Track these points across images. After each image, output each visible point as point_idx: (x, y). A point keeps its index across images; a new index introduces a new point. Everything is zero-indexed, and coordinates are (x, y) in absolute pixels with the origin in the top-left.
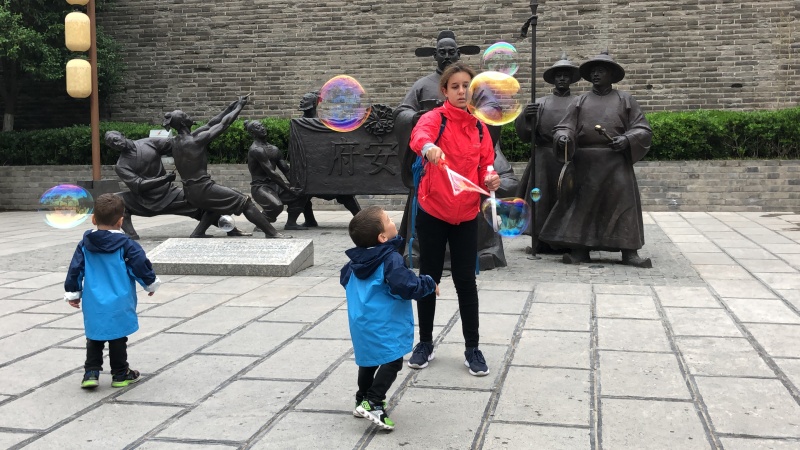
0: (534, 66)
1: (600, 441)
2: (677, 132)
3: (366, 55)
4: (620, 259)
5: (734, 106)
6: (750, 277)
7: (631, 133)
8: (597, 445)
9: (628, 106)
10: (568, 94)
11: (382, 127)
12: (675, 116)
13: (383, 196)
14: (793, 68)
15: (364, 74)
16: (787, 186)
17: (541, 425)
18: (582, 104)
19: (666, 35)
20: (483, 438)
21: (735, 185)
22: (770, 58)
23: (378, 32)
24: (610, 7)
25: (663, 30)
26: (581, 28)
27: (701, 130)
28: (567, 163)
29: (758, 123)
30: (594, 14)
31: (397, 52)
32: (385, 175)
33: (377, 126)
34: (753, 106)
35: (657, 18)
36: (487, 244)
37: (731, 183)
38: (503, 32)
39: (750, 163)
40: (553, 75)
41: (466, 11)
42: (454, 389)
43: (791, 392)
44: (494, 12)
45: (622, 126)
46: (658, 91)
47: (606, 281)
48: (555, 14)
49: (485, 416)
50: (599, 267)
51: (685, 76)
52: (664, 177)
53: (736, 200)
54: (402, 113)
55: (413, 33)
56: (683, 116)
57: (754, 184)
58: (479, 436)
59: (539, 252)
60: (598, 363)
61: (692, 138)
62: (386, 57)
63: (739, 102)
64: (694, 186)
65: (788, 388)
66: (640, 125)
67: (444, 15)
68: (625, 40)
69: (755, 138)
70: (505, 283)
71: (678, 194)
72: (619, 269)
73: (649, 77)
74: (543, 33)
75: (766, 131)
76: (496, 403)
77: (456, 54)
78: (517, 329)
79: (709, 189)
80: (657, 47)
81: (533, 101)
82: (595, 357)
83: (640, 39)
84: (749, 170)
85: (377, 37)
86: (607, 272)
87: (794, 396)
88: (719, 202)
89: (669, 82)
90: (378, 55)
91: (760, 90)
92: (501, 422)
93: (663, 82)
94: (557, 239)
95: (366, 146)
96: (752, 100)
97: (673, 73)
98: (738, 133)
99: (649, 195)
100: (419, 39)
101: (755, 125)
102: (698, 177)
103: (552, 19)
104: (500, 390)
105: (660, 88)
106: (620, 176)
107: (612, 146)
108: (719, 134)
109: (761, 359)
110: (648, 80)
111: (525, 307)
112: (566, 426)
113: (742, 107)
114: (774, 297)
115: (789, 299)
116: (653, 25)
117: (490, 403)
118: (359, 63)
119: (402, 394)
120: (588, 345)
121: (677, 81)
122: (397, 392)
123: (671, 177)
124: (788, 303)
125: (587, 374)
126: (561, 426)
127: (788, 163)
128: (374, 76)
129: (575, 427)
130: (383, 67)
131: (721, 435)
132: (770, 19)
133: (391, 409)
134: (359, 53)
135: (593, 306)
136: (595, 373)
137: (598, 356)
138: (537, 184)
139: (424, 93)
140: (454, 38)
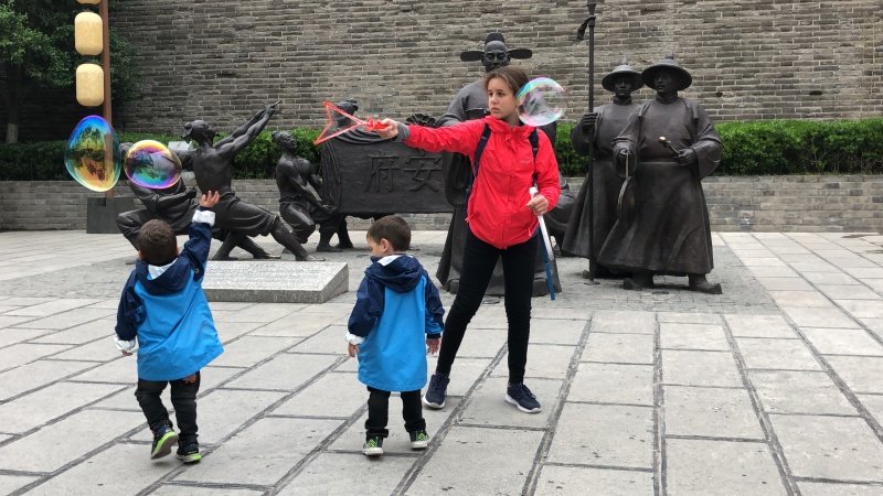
0: (591, 72)
1: (665, 485)
2: (750, 145)
3: (407, 59)
4: (687, 284)
5: (813, 116)
6: (830, 304)
7: (699, 146)
8: (661, 489)
9: (696, 116)
10: (630, 103)
12: (747, 126)
13: (426, 215)
14: (877, 73)
15: (404, 80)
16: (872, 205)
17: (600, 467)
18: (645, 113)
19: (738, 38)
20: (536, 482)
21: (814, 203)
22: (853, 63)
23: (420, 34)
24: (676, 6)
25: (734, 32)
26: (644, 30)
27: (776, 142)
28: (628, 178)
29: (839, 134)
30: (658, 14)
31: (441, 56)
32: (427, 192)
34: (833, 115)
35: (727, 19)
37: (809, 200)
38: (558, 34)
39: (831, 179)
40: (613, 81)
41: (517, 11)
42: (503, 427)
43: (876, 432)
44: (548, 12)
45: (689, 138)
46: (730, 99)
47: (672, 309)
48: (615, 14)
49: (538, 458)
50: (664, 293)
51: (759, 82)
52: (736, 193)
53: (815, 219)
55: (459, 35)
56: (756, 126)
57: (835, 202)
58: (531, 479)
59: (598, 277)
60: (663, 399)
61: (766, 151)
62: (428, 61)
63: (818, 111)
64: (769, 204)
65: (873, 428)
66: (709, 136)
67: (493, 16)
68: (693, 42)
69: (836, 151)
70: (560, 310)
71: (751, 213)
72: (686, 295)
73: (719, 84)
74: (603, 35)
75: (848, 143)
76: (550, 443)
77: (506, 58)
78: (573, 361)
79: (785, 207)
80: (728, 50)
81: (591, 110)
82: (659, 393)
83: (709, 42)
84: (830, 186)
85: (419, 40)
86: (672, 298)
87: (879, 437)
88: (796, 221)
89: (741, 89)
90: (420, 60)
91: (841, 98)
92: (556, 464)
93: (734, 89)
94: (617, 262)
96: (833, 110)
97: (745, 79)
98: (817, 145)
99: (719, 213)
100: (465, 42)
101: (836, 136)
102: (773, 194)
103: (612, 20)
104: (554, 429)
105: (731, 96)
106: (687, 193)
107: (678, 160)
108: (797, 147)
109: (842, 395)
110: (718, 87)
111: (582, 338)
112: (627, 469)
113: (822, 116)
114: (857, 326)
115: (873, 329)
116: (723, 26)
117: (542, 444)
118: (398, 68)
119: (446, 433)
120: (651, 380)
121: (750, 89)
122: (440, 431)
123: (743, 194)
124: (871, 333)
125: (650, 412)
126: (622, 469)
127: (871, 178)
128: (416, 83)
129: (637, 469)
130: (425, 72)
131: (798, 479)
132: (852, 19)
133: (435, 450)
134: (399, 57)
135: (657, 336)
136: (659, 410)
137: (663, 391)
138: (595, 202)
139: (471, 102)
140: (503, 40)
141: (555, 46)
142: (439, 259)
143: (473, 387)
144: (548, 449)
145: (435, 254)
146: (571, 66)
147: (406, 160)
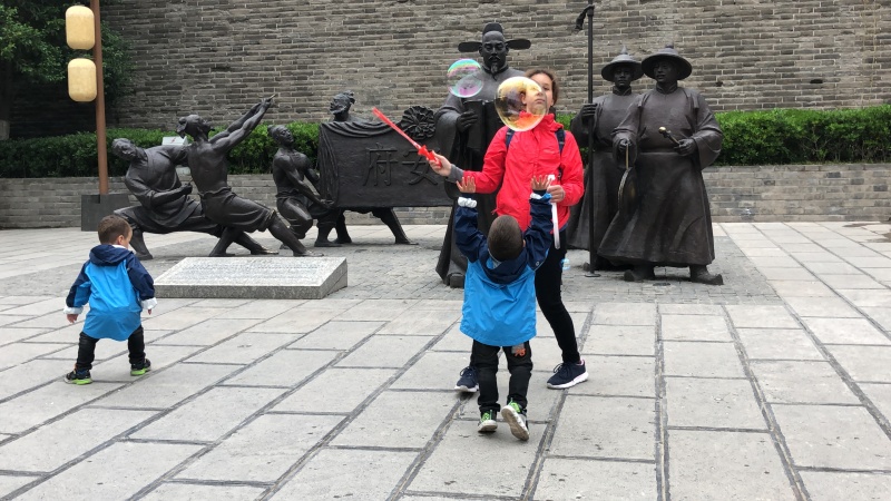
0: (590, 62)
1: (667, 477)
2: (751, 135)
3: (404, 51)
4: (689, 276)
5: (814, 105)
6: (832, 294)
7: (699, 136)
8: (663, 481)
9: (696, 106)
10: (629, 93)
11: (422, 132)
12: (747, 116)
13: (425, 209)
14: (879, 61)
15: (402, 72)
16: (873, 193)
17: (602, 459)
18: (644, 103)
19: (738, 26)
20: (538, 476)
21: (815, 192)
22: (854, 51)
23: (417, 25)
25: (734, 20)
26: (643, 19)
27: (777, 131)
28: (628, 169)
29: (840, 122)
30: (657, 3)
31: (438, 47)
32: (426, 185)
33: (416, 130)
34: (833, 103)
35: (727, 7)
37: (810, 190)
38: (557, 24)
39: (832, 168)
40: (612, 71)
41: (514, 1)
43: (877, 420)
44: (547, 2)
45: (690, 128)
46: (730, 88)
47: (673, 300)
48: (614, 3)
49: (540, 451)
50: (665, 285)
51: (759, 71)
52: (737, 184)
53: (816, 208)
54: (444, 116)
55: (456, 26)
56: (757, 116)
57: (836, 191)
58: (534, 473)
59: (598, 270)
60: (665, 391)
61: (766, 141)
62: (425, 53)
63: (819, 99)
64: (770, 194)
65: (874, 416)
66: (709, 126)
67: (490, 6)
68: (692, 31)
69: (837, 140)
71: (752, 203)
72: (687, 287)
73: (719, 73)
74: (602, 24)
75: (849, 131)
76: (552, 437)
77: (504, 49)
79: (786, 196)
80: (728, 39)
81: (590, 100)
82: (661, 384)
83: (709, 31)
84: (831, 175)
85: (416, 31)
86: (675, 289)
87: (881, 425)
88: (797, 211)
89: (742, 78)
90: (417, 51)
91: (843, 86)
92: (558, 457)
93: (734, 78)
94: (618, 254)
95: (403, 153)
96: (833, 98)
97: (746, 68)
98: (817, 134)
99: (720, 204)
100: (463, 32)
101: (837, 125)
102: (774, 184)
103: (610, 9)
104: (556, 421)
105: (731, 85)
106: (687, 183)
107: (678, 150)
108: (798, 136)
109: (844, 384)
110: (718, 76)
111: (583, 330)
112: (629, 461)
113: (823, 105)
114: (860, 316)
115: (875, 318)
116: (723, 15)
117: (544, 437)
118: (395, 60)
119: (448, 427)
120: (653, 371)
121: (750, 78)
122: (442, 426)
123: (744, 184)
124: (873, 322)
125: (651, 403)
126: (624, 460)
127: (873, 167)
128: (413, 75)
129: (639, 461)
130: (423, 64)
131: (800, 468)
132: (853, 7)
133: (436, 444)
134: (396, 49)
135: (658, 327)
136: (661, 401)
137: (664, 383)
138: (596, 194)
140: (501, 31)
141: (554, 36)
142: (438, 253)
144: (550, 442)
145: (435, 248)
146: (570, 56)
147: (405, 153)
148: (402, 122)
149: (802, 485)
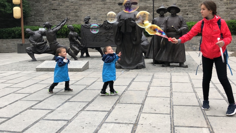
0: (153, 8)
1: (173, 118)
4: (179, 65)
7: (182, 28)
8: (172, 119)
9: (181, 20)
10: (164, 17)
11: (108, 27)
14: (229, 8)
15: (103, 11)
17: (156, 113)
18: (168, 19)
20: (139, 118)
22: (223, 6)
31: (113, 4)
32: (110, 41)
36: (140, 61)
40: (159, 11)
42: (131, 104)
45: (180, 26)
46: (190, 16)
47: (175, 72)
49: (140, 111)
50: (173, 68)
51: (198, 11)
59: (155, 64)
62: (109, 6)
65: (227, 102)
66: (185, 26)
68: (180, 0)
70: (145, 73)
71: (196, 46)
72: (178, 68)
73: (187, 11)
76: (143, 108)
77: (130, 5)
78: (149, 86)
80: (190, 2)
82: (171, 94)
86: (175, 69)
89: (193, 13)
91: (220, 15)
92: (144, 113)
93: (191, 13)
94: (160, 60)
97: (194, 10)
99: (187, 46)
100: (119, 0)
104: (144, 104)
105: (191, 15)
107: (176, 32)
109: (219, 94)
110: (187, 12)
111: (151, 80)
112: (163, 114)
117: (141, 108)
118: (101, 7)
119: (116, 105)
120: (169, 90)
121: (196, 13)
122: (114, 105)
123: (194, 41)
125: (169, 99)
126: (162, 114)
128: (106, 11)
129: (166, 114)
130: (109, 9)
131: (208, 116)
133: (113, 110)
134: (101, 4)
135: (171, 79)
136: (171, 98)
137: (172, 94)
138: (154, 44)
139: (121, 17)
141: (144, 1)
143: (123, 93)
144: (142, 109)
146: (148, 7)
147: (104, 33)
148: (103, 24)
149: (208, 120)
